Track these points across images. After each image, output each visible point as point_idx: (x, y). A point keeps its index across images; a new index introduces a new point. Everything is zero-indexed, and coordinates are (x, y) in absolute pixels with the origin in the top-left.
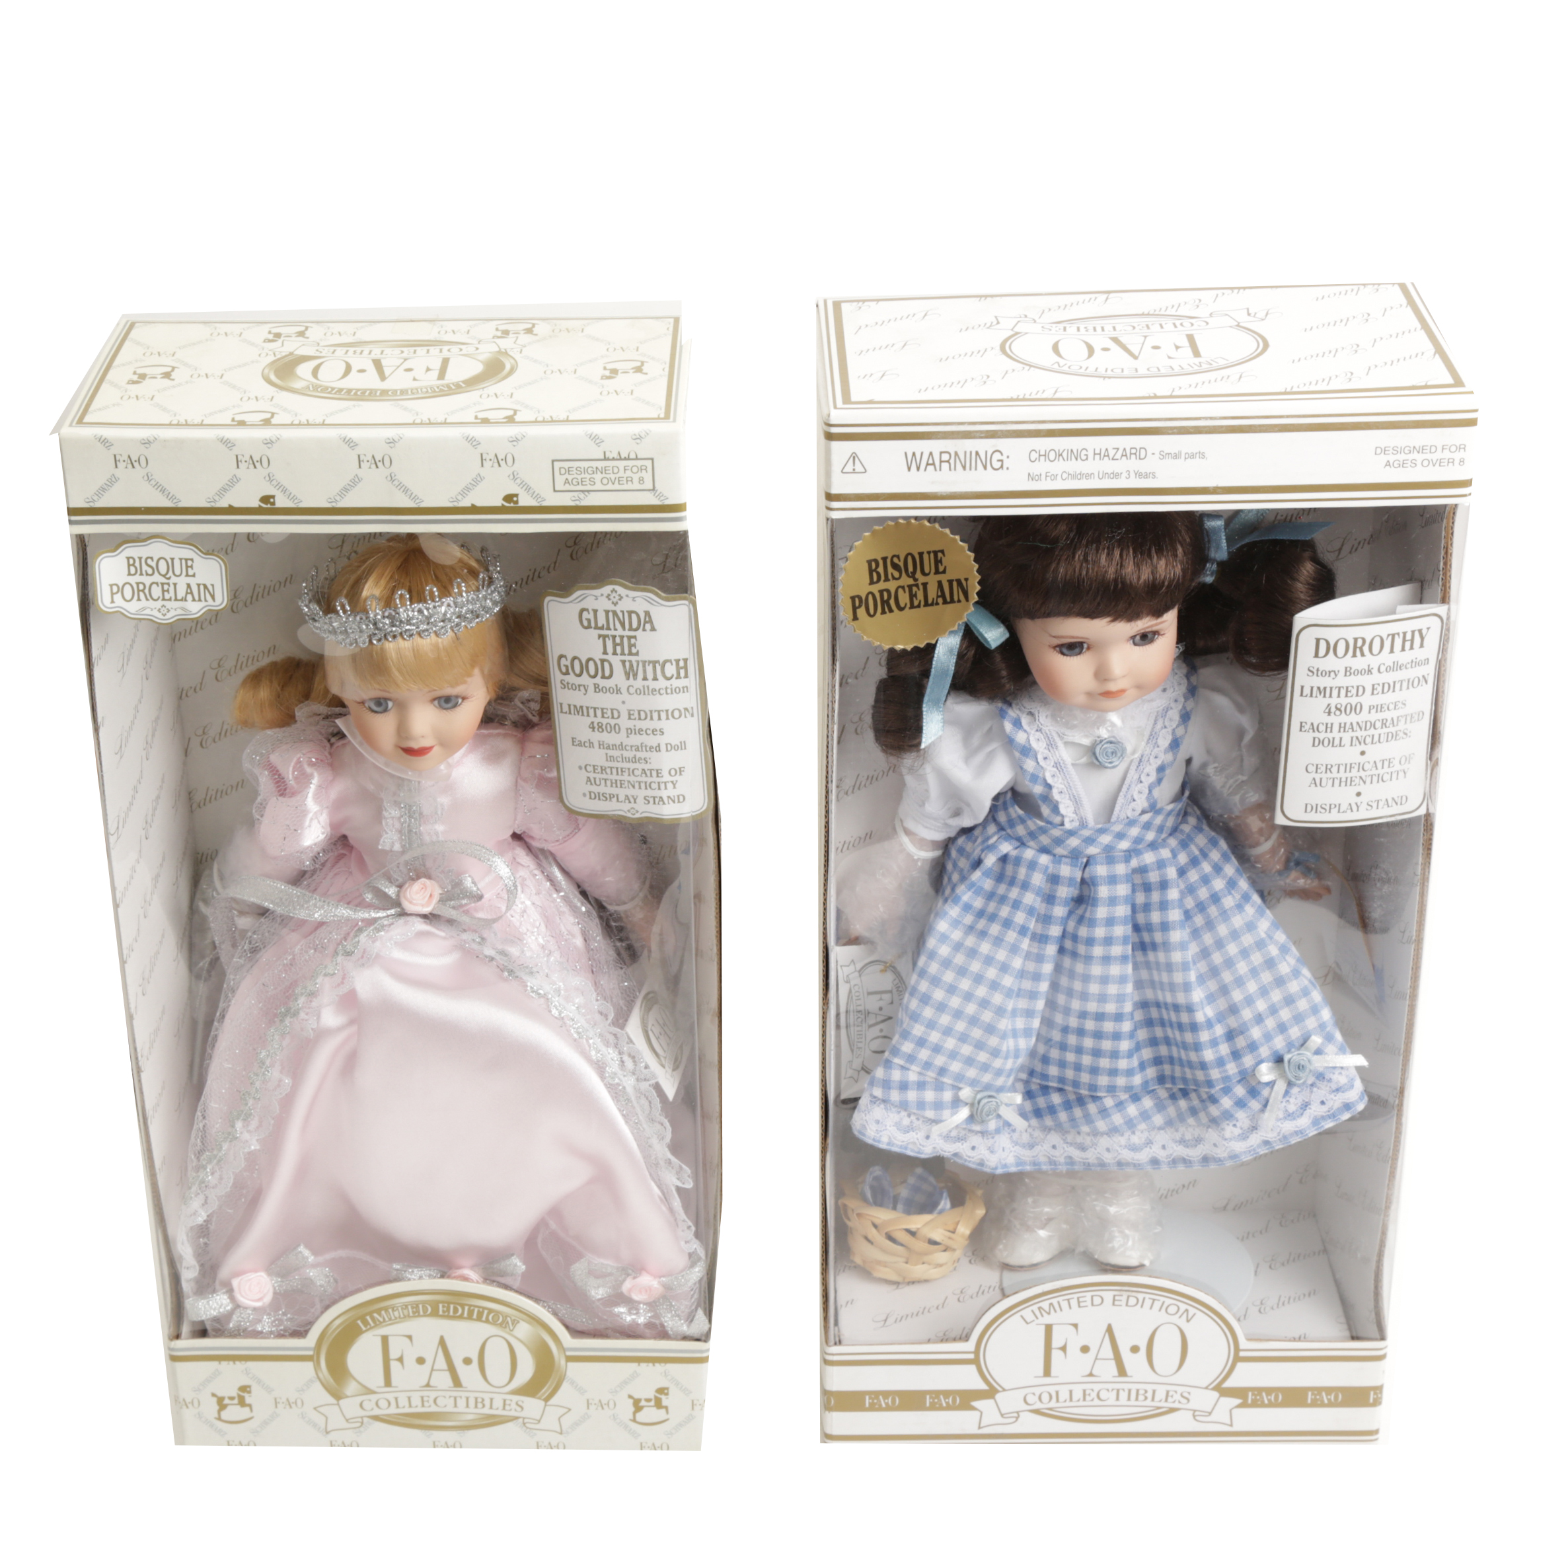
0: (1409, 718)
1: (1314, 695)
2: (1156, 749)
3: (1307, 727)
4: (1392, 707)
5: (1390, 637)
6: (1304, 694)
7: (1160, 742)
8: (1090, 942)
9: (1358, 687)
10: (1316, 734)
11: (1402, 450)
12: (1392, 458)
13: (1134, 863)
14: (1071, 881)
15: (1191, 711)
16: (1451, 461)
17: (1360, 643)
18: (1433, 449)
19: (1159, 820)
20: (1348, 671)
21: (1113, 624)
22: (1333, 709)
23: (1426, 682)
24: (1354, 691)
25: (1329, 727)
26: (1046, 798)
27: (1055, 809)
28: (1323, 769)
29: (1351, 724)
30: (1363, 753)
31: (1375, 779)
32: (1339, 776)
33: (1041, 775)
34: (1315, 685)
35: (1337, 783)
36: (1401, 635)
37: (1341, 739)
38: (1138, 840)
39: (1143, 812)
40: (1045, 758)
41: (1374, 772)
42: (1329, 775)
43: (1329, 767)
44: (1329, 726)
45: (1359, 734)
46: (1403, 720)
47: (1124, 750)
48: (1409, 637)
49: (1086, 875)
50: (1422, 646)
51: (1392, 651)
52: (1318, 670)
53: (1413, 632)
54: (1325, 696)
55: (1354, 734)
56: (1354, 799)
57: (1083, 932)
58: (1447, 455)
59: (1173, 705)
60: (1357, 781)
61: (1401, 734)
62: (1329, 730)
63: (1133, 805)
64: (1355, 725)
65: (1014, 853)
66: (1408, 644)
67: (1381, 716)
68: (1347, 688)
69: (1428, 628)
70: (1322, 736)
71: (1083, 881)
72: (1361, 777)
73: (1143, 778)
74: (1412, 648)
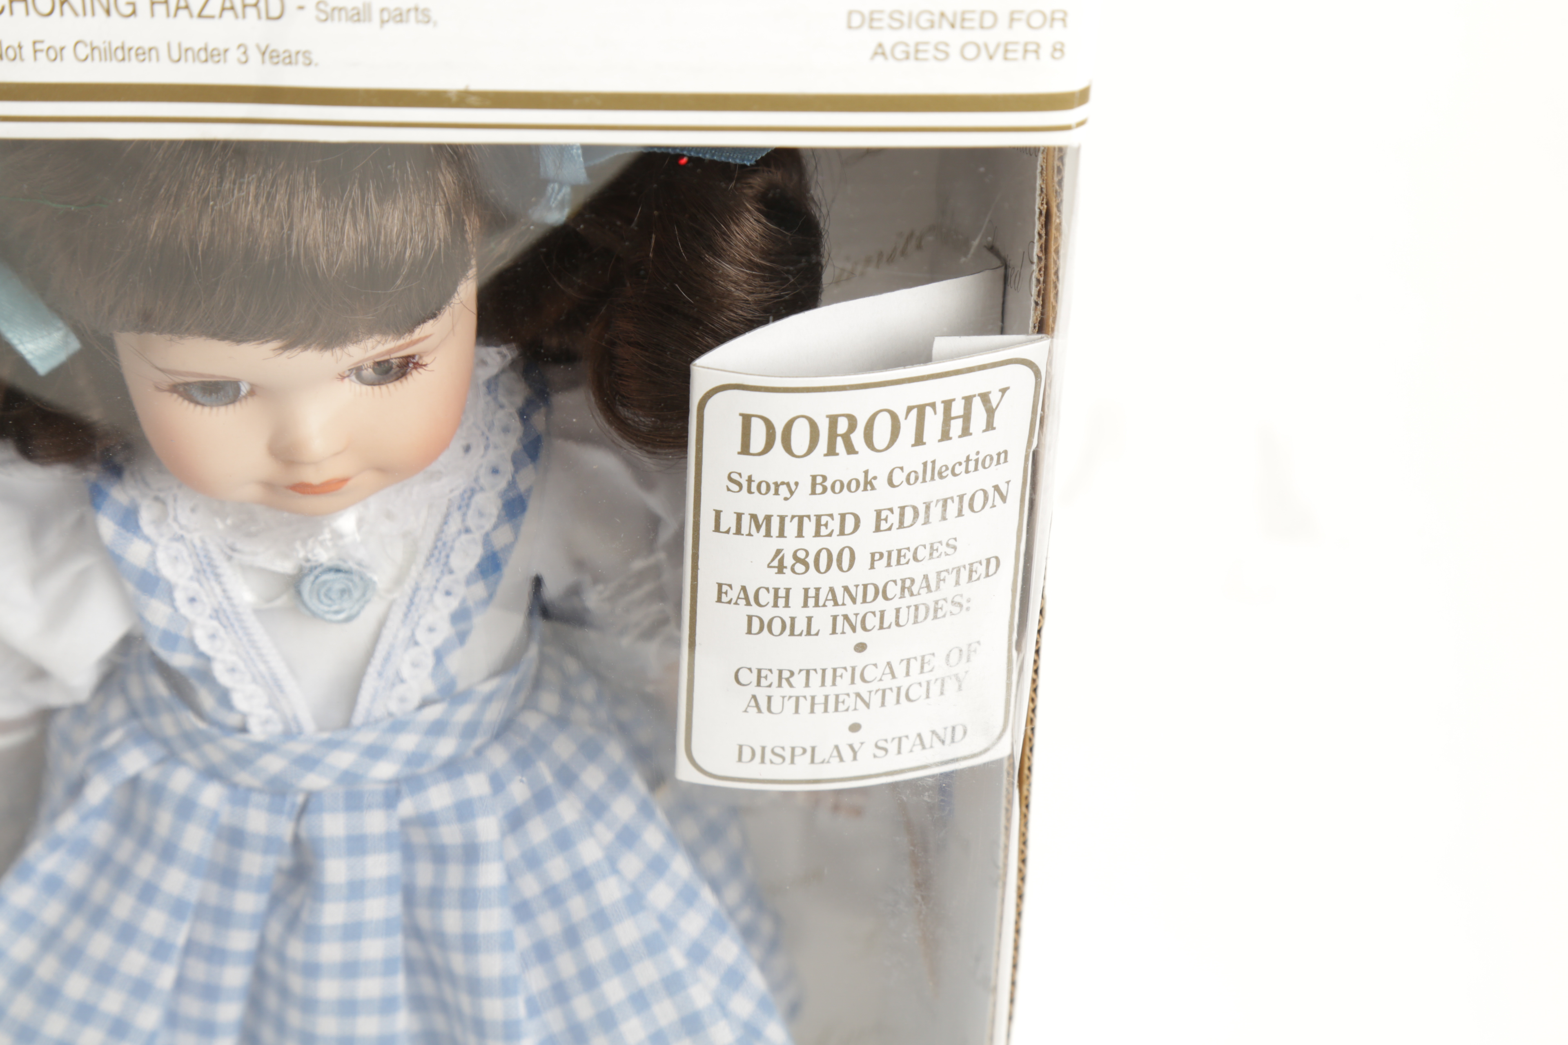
0: (964, 574)
1: (745, 530)
2: (447, 580)
3: (733, 594)
4: (922, 553)
5: (914, 413)
6: (723, 528)
7: (455, 561)
8: (312, 970)
9: (843, 517)
10: (754, 610)
11: (913, 21)
12: (888, 38)
13: (407, 807)
14: (270, 844)
15: (529, 490)
16: (1031, 50)
17: (843, 426)
18: (988, 20)
19: (464, 713)
20: (818, 485)
21: (287, 354)
22: (789, 561)
23: (1004, 499)
24: (835, 525)
25: (782, 597)
26: (206, 676)
27: (224, 698)
28: (774, 678)
29: (832, 590)
30: (861, 647)
31: (891, 697)
32: (808, 692)
33: (184, 633)
34: (747, 511)
35: (805, 705)
36: (940, 408)
37: (809, 619)
38: (415, 759)
39: (425, 703)
40: (192, 600)
41: (888, 682)
42: (786, 689)
43: (786, 674)
44: (782, 593)
45: (850, 609)
46: (951, 578)
47: (367, 585)
48: (958, 409)
49: (303, 834)
50: (990, 426)
51: (919, 440)
52: (750, 480)
53: (968, 400)
54: (768, 534)
55: (839, 611)
56: (845, 738)
57: (296, 950)
58: (1021, 33)
59: (485, 480)
60: (850, 701)
61: (948, 607)
62: (781, 602)
63: (400, 689)
64: (839, 593)
65: (152, 775)
66: (956, 426)
67: (899, 572)
68: (819, 518)
69: (1004, 391)
70: (767, 613)
71: (297, 841)
72: (858, 695)
73: (420, 636)
74: (966, 431)
